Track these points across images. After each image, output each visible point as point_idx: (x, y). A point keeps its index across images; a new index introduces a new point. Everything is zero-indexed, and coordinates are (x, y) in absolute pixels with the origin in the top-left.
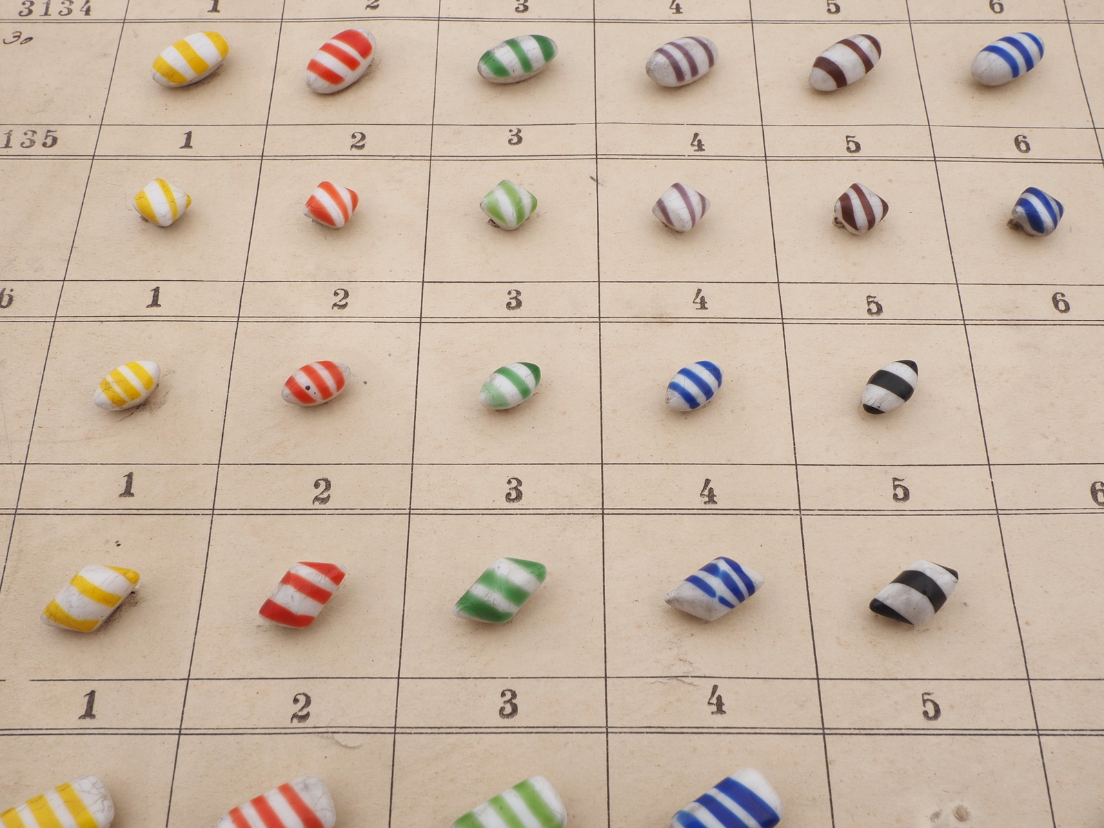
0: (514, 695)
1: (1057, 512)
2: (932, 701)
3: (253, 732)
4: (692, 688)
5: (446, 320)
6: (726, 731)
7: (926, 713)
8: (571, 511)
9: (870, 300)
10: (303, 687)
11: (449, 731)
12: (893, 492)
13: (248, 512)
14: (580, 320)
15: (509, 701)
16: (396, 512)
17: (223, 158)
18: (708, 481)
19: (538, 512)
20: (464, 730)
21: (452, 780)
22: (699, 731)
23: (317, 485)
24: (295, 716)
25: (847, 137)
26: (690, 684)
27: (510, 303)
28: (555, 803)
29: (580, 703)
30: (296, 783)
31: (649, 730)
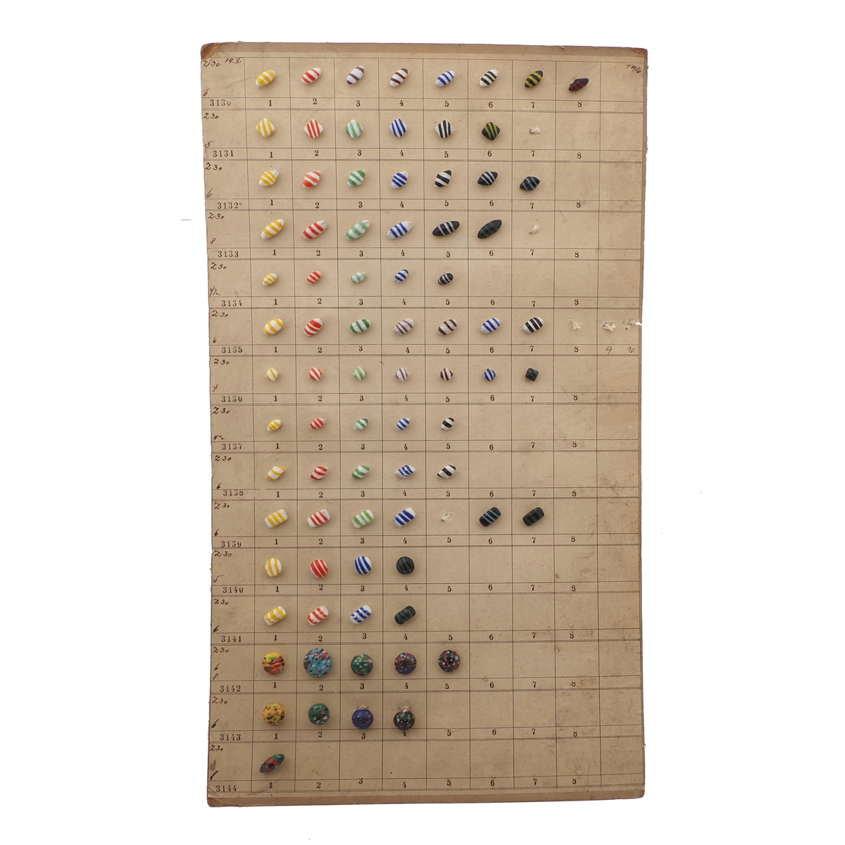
1: (482, 451)
2: (449, 493)
3: (312, 500)
4: (400, 491)
5: (345, 404)
6: (407, 499)
7: (447, 495)
8: (376, 452)
9: (447, 398)
10: (321, 491)
11: (351, 499)
12: (446, 447)
13: (305, 452)
14: (377, 404)
15: (363, 493)
16: (337, 452)
17: (286, 356)
18: (406, 444)
19: (368, 452)
20: (354, 499)
21: (352, 509)
22: (401, 499)
23: (319, 446)
24: (320, 497)
25: (447, 348)
27: (360, 399)
28: (372, 515)
29: (377, 494)
30: (322, 511)
31: (391, 499)
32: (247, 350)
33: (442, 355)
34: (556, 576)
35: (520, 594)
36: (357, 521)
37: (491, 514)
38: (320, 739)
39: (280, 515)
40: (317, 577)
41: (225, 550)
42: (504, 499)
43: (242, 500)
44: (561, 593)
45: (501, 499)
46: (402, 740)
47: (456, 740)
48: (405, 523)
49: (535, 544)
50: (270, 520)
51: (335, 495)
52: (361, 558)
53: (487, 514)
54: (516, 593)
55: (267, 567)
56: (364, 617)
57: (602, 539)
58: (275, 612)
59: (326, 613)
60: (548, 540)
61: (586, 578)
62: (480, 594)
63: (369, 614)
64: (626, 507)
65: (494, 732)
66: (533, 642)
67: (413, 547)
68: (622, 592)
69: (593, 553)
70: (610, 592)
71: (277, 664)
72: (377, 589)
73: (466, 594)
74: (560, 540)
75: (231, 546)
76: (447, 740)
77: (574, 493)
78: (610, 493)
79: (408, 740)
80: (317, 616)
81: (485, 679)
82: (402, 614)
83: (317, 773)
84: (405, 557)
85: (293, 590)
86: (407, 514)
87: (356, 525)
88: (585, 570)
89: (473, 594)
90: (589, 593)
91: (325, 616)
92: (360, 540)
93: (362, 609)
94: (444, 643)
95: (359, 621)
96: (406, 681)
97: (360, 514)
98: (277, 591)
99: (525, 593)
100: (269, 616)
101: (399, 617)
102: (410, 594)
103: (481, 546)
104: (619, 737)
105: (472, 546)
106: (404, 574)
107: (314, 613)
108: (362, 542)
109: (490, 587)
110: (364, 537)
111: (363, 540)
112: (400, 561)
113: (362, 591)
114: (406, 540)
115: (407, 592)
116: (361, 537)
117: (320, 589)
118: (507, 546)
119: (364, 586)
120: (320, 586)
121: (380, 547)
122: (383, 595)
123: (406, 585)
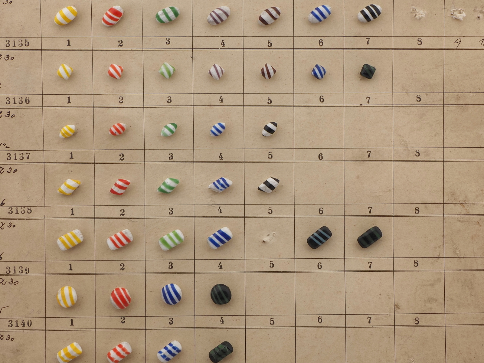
0: (172, 209)
1: (309, 162)
2: (271, 210)
3: (112, 218)
4: (214, 207)
5: (151, 107)
6: (222, 217)
7: (269, 212)
8: (186, 162)
9: (269, 99)
10: (122, 207)
11: (158, 218)
12: (268, 156)
13: (104, 163)
14: (187, 106)
15: (171, 211)
16: (141, 162)
17: (81, 50)
18: (221, 154)
19: (177, 162)
20: (161, 217)
21: (159, 229)
22: (215, 217)
23: (120, 155)
24: (121, 214)
25: (269, 41)
26: (214, 206)
27: (168, 101)
28: (182, 236)
29: (188, 211)
30: (123, 231)
31: (204, 217)
32: (35, 43)
33: (262, 49)
34: (396, 306)
35: (354, 327)
36: (165, 242)
37: (320, 234)
39: (75, 236)
40: (118, 307)
41: (10, 277)
42: (335, 216)
43: (30, 219)
44: (402, 326)
45: (331, 216)
48: (221, 244)
49: (372, 269)
50: (63, 242)
51: (138, 212)
52: (169, 286)
53: (316, 235)
54: (351, 327)
55: (59, 296)
56: (173, 355)
57: (451, 264)
58: (69, 348)
59: (129, 350)
60: (387, 264)
61: (431, 308)
62: (308, 327)
63: (179, 351)
64: (477, 226)
67: (230, 273)
68: (473, 325)
69: (439, 280)
70: (460, 325)
72: (188, 322)
73: (291, 327)
74: (399, 264)
75: (18, 273)
77: (417, 210)
78: (459, 209)
80: (118, 354)
82: (218, 351)
84: (221, 285)
85: (89, 323)
86: (223, 234)
87: (164, 247)
88: (430, 300)
89: (299, 327)
90: (435, 326)
91: (128, 353)
92: (168, 265)
93: (170, 345)
95: (168, 359)
97: (168, 235)
98: (72, 324)
99: (360, 327)
100: (62, 353)
101: (213, 354)
102: (226, 328)
103: (308, 272)
105: (298, 272)
106: (220, 304)
107: (115, 350)
108: (171, 267)
109: (320, 320)
110: (172, 261)
111: (171, 265)
112: (215, 289)
113: (171, 324)
114: (221, 265)
115: (223, 325)
116: (170, 261)
117: (121, 322)
118: (339, 271)
119: (173, 319)
120: (121, 318)
121: (192, 273)
122: (195, 329)
123: (222, 318)
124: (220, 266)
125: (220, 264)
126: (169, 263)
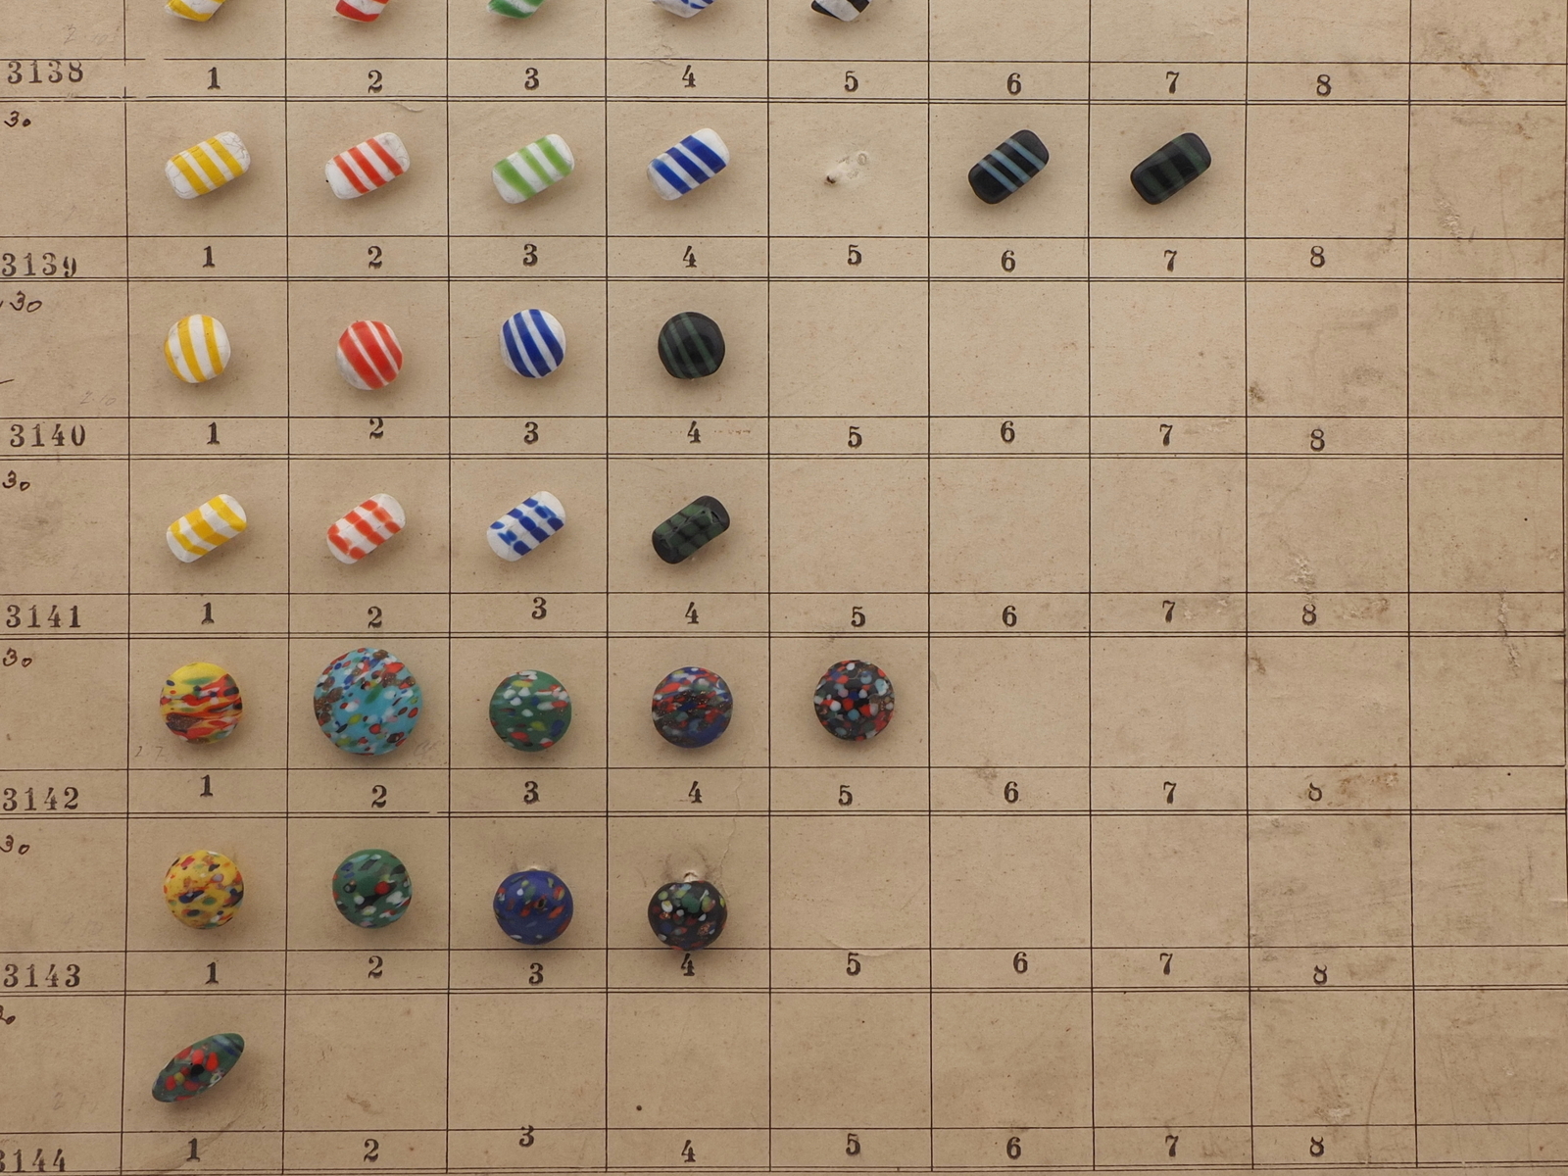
0: (536, 72)
2: (853, 77)
3: (340, 99)
4: (671, 67)
6: (695, 100)
7: (847, 86)
10: (375, 64)
11: (488, 99)
15: (532, 77)
20: (498, 98)
21: (492, 135)
22: (675, 100)
24: (371, 88)
26: (670, 65)
28: (566, 153)
29: (585, 79)
30: (379, 138)
31: (638, 99)
34: (1253, 392)
35: (1119, 456)
36: (511, 175)
37: (1014, 156)
38: (374, 983)
39: (222, 153)
40: (361, 383)
41: (15, 287)
42: (1058, 102)
43: (78, 99)
44: (1271, 455)
45: (1047, 102)
46: (680, 990)
47: (877, 991)
48: (693, 184)
49: (1174, 274)
50: (186, 171)
51: (426, 80)
52: (526, 315)
53: (1000, 157)
54: (1105, 456)
55: (174, 345)
56: (540, 535)
57: (1428, 260)
58: (207, 511)
59: (398, 517)
60: (1224, 259)
61: (1363, 401)
62: (968, 456)
63: (556, 524)
64: (1518, 140)
65: (1020, 963)
66: (1166, 635)
67: (722, 279)
68: (1497, 456)
69: (1391, 311)
70: (1454, 456)
71: (215, 701)
72: (587, 435)
73: (916, 456)
74: (1264, 259)
75: (39, 273)
76: (847, 991)
77: (1324, 83)
78: (1458, 84)
79: (702, 990)
80: (363, 527)
81: (986, 770)
82: (681, 523)
83: (366, 1106)
84: (691, 315)
85: (268, 436)
86: (701, 150)
87: (509, 192)
88: (1362, 374)
89: (941, 456)
90: (1375, 457)
91: (393, 527)
92: (523, 254)
93: (530, 503)
94: (834, 636)
95: (521, 548)
96: (692, 776)
97: (523, 151)
98: (214, 440)
99: (1136, 456)
100: (184, 525)
101: (668, 533)
102: (708, 456)
103: (972, 279)
104: (1482, 988)
105: (939, 279)
106: (689, 376)
107: (352, 517)
108: (530, 260)
109: (1007, 432)
110: (535, 241)
111: (531, 254)
112: (672, 327)
113: (529, 442)
114: (692, 255)
115: (696, 448)
116: (528, 240)
117: (372, 434)
118: (1069, 280)
119: (536, 426)
120: (372, 422)
121: (597, 279)
122: (607, 458)
123: (694, 423)
124: (688, 258)
125: (690, 253)
126: (526, 248)
